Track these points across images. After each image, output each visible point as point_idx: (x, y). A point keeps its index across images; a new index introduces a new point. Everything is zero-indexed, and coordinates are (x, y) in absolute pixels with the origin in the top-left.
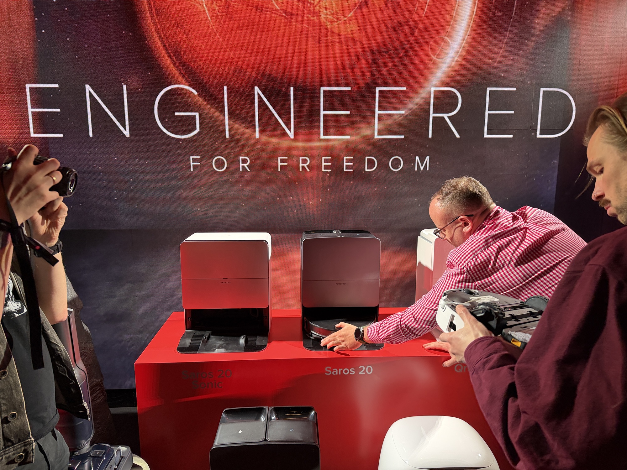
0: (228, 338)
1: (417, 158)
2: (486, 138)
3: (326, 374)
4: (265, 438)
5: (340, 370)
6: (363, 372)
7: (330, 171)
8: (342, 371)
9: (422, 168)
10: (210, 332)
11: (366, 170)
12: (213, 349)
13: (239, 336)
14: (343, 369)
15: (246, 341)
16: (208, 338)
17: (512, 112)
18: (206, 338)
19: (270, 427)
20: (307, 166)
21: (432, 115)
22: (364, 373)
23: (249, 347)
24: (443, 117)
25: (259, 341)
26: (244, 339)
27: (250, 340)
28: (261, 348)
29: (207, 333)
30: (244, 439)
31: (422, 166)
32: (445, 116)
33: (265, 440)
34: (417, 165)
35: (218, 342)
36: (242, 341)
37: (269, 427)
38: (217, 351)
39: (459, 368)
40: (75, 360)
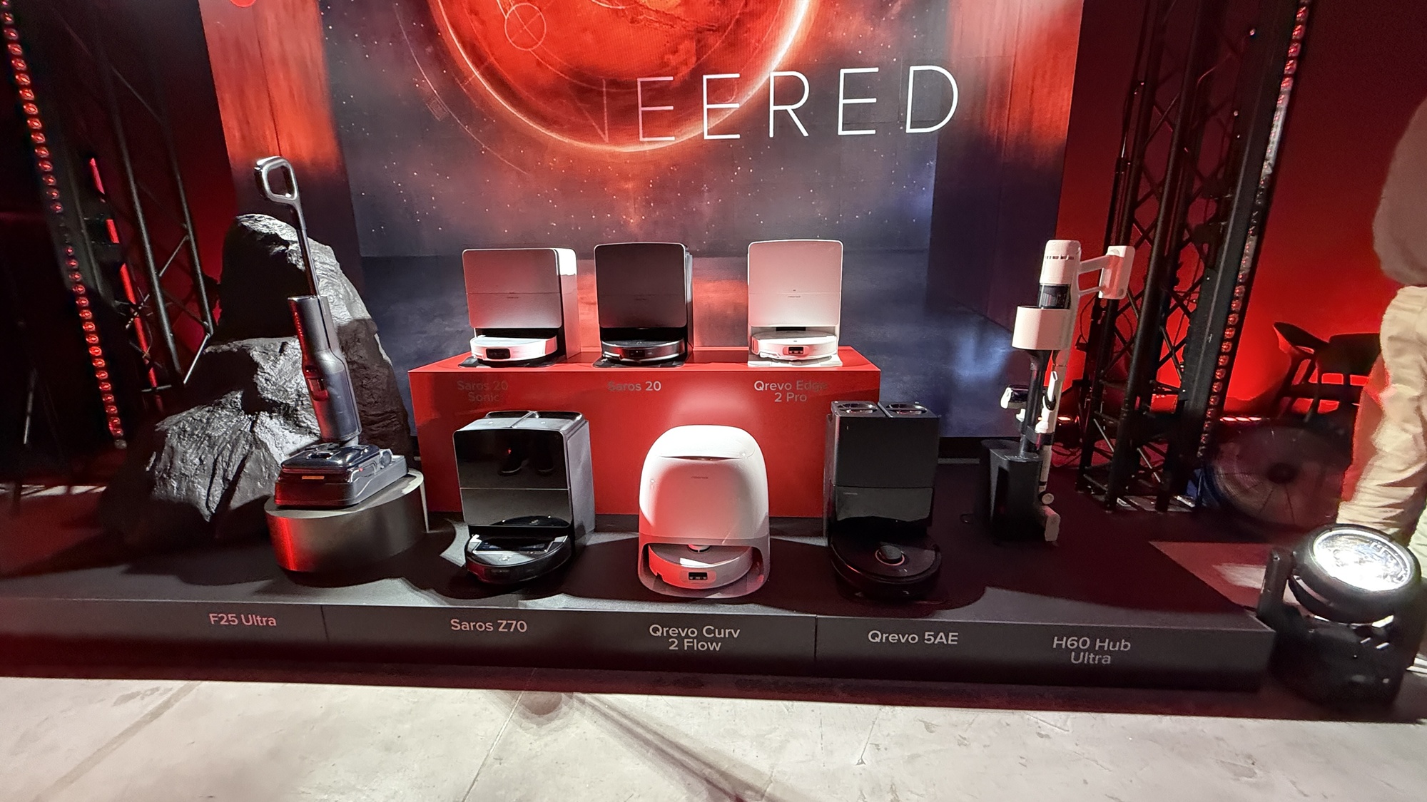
2: (840, 136)
3: (609, 389)
4: (511, 426)
6: (650, 388)
8: (626, 387)
14: (628, 385)
17: (874, 100)
21: (773, 108)
24: (786, 110)
30: (490, 426)
32: (789, 108)
39: (759, 385)
40: (330, 347)
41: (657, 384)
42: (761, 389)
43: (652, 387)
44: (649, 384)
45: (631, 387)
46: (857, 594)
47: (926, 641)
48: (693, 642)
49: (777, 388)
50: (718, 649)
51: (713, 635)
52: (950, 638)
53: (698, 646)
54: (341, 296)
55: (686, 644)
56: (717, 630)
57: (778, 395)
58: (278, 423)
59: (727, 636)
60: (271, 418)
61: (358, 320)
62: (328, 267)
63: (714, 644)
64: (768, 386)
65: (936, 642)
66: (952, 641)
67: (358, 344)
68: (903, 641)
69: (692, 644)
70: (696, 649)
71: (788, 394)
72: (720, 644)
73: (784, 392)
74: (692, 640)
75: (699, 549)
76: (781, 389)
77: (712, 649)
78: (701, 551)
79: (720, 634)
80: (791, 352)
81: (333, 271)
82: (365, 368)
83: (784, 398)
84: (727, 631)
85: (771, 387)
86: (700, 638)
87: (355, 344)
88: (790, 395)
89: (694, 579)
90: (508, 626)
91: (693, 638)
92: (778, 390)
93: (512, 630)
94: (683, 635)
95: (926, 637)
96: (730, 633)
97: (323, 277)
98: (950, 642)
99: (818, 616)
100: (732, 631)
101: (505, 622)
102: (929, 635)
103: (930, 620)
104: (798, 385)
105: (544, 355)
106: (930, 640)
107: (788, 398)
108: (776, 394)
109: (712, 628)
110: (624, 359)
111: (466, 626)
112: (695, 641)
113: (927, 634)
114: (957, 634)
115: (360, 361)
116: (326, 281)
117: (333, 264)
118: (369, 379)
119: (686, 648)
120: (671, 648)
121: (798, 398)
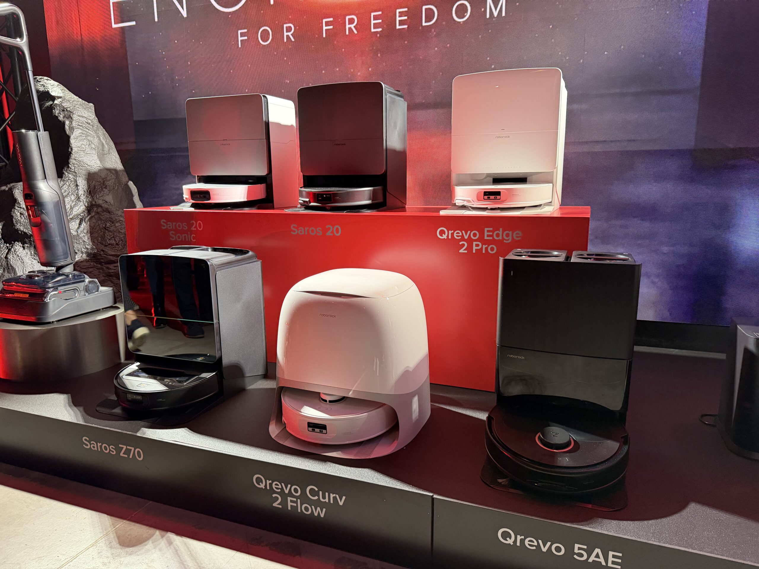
3: (292, 233)
5: (306, 229)
7: (380, 30)
8: (308, 231)
9: (496, 14)
11: (424, 24)
20: (354, 27)
22: (331, 234)
31: (496, 9)
34: (490, 11)
39: (442, 232)
40: (46, 178)
41: (337, 229)
42: (445, 237)
43: (332, 232)
44: (329, 228)
45: (313, 231)
46: (500, 481)
47: (575, 556)
48: (296, 502)
49: (463, 236)
50: (322, 515)
51: (316, 498)
52: (611, 559)
53: (303, 508)
54: (93, 146)
55: (290, 504)
56: (321, 493)
57: (464, 245)
58: (29, 253)
59: (332, 502)
60: (24, 248)
61: (109, 170)
62: (85, 119)
63: (319, 509)
64: (452, 234)
65: (590, 560)
66: (613, 563)
67: (104, 190)
68: (544, 550)
69: (295, 505)
70: (299, 511)
71: (474, 243)
72: (324, 510)
73: (470, 241)
74: (295, 499)
75: (328, 398)
76: (466, 237)
77: (316, 514)
78: (330, 401)
79: (324, 498)
80: (486, 197)
81: (89, 124)
82: (109, 212)
83: (470, 248)
84: (332, 496)
85: (455, 235)
86: (304, 498)
87: (102, 189)
88: (477, 245)
89: (313, 430)
90: (128, 452)
91: (297, 497)
92: (463, 239)
93: (131, 457)
94: (287, 491)
95: (576, 551)
96: (335, 498)
97: (78, 128)
98: (610, 564)
99: (435, 496)
100: (337, 496)
101: (125, 447)
102: (579, 549)
103: (581, 527)
104: (486, 233)
105: (246, 200)
106: (581, 555)
107: (475, 248)
108: (461, 243)
109: (316, 489)
110: (312, 204)
111: (95, 446)
112: (299, 500)
113: (577, 546)
114: (620, 555)
115: (105, 206)
116: (80, 131)
117: (91, 118)
118: (113, 223)
119: (289, 508)
120: (275, 505)
121: (486, 249)
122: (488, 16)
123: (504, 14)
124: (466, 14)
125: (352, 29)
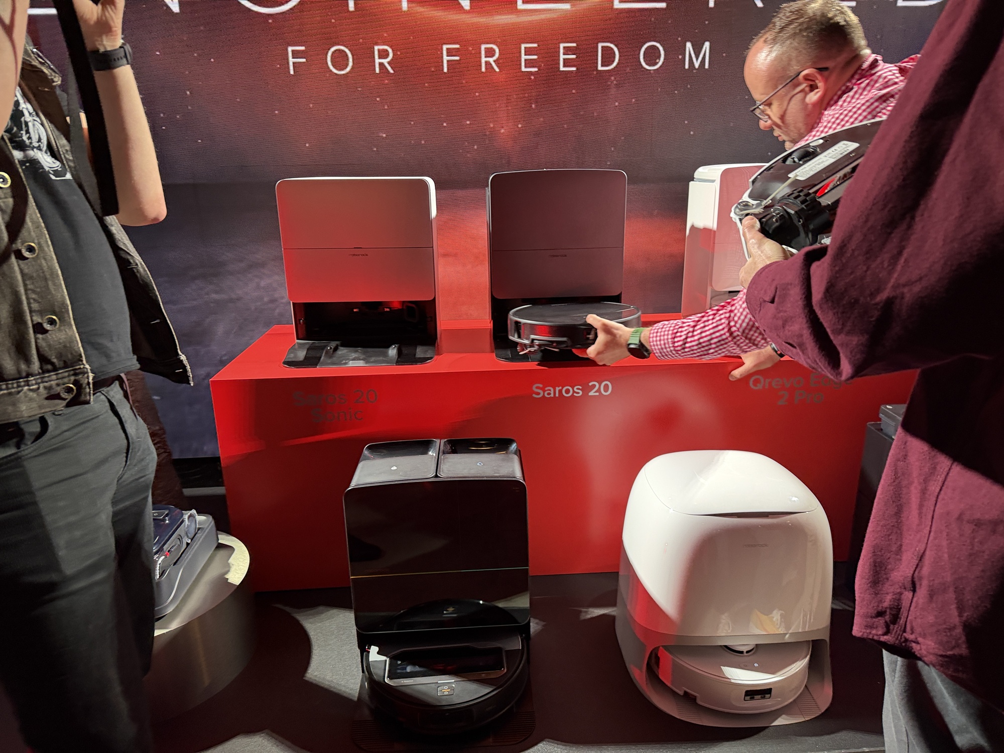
0: (369, 350)
1: (689, 45)
3: (534, 396)
4: (435, 474)
5: (557, 389)
6: (595, 392)
7: (536, 69)
8: (560, 391)
9: (697, 65)
10: (338, 343)
11: (600, 68)
12: (344, 362)
13: (388, 347)
14: (562, 388)
15: (400, 353)
16: (336, 349)
18: (331, 348)
19: (444, 461)
20: (494, 61)
22: (597, 394)
23: (402, 358)
25: (420, 352)
26: (396, 349)
27: (405, 351)
28: (423, 360)
29: (333, 344)
30: (401, 476)
31: (697, 59)
33: (436, 476)
34: (689, 60)
35: (353, 354)
36: (393, 352)
37: (442, 462)
38: (351, 364)
39: (757, 382)
41: (607, 386)
42: (760, 387)
43: (599, 391)
44: (594, 386)
45: (567, 391)
49: (783, 384)
57: (783, 395)
64: (770, 383)
71: (797, 392)
73: (791, 390)
76: (787, 386)
78: (747, 652)
83: (791, 399)
85: (773, 384)
88: (800, 394)
89: (752, 698)
92: (782, 387)
104: (812, 380)
107: (797, 398)
108: (780, 393)
121: (812, 398)
122: (687, 67)
123: (707, 66)
124: (658, 61)
125: (491, 64)
